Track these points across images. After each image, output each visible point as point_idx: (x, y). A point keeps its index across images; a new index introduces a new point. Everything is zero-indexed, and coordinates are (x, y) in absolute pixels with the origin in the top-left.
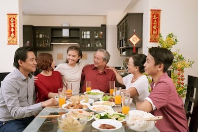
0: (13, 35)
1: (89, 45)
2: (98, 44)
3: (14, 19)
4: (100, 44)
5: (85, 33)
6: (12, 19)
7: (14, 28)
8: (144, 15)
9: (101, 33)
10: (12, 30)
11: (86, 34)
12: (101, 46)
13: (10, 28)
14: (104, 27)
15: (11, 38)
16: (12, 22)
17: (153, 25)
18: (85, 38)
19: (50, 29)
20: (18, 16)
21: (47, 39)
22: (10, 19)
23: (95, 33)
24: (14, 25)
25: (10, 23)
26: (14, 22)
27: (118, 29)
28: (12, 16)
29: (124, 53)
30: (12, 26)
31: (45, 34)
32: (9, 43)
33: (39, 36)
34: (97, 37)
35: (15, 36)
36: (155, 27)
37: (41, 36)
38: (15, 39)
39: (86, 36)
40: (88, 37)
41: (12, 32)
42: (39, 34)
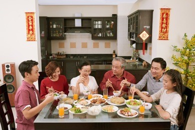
0: (31, 32)
1: (100, 35)
2: (109, 33)
3: (32, 17)
4: (111, 34)
5: (96, 23)
6: (29, 17)
7: (32, 26)
8: (154, 12)
9: (113, 22)
10: (31, 28)
11: (98, 24)
12: (112, 36)
13: (29, 26)
14: (115, 17)
15: (30, 35)
16: (30, 20)
17: (162, 23)
18: (96, 27)
19: (63, 19)
20: (35, 14)
21: (60, 29)
22: (28, 17)
23: (107, 22)
24: (32, 23)
25: (28, 21)
26: (32, 20)
27: (129, 20)
28: (30, 15)
29: (134, 45)
30: (30, 24)
31: (58, 25)
32: (28, 40)
33: (53, 26)
34: (108, 26)
35: (33, 33)
36: (164, 26)
37: (55, 26)
38: (33, 36)
39: (98, 26)
40: (100, 27)
41: (30, 29)
42: (53, 25)
